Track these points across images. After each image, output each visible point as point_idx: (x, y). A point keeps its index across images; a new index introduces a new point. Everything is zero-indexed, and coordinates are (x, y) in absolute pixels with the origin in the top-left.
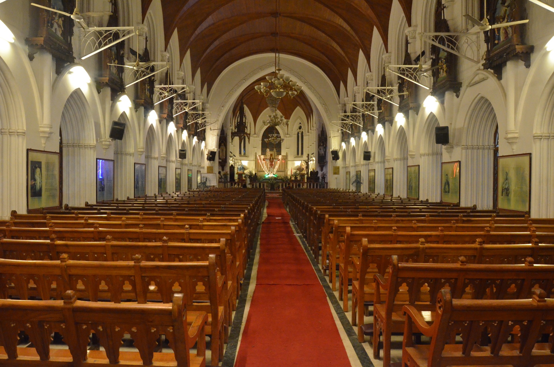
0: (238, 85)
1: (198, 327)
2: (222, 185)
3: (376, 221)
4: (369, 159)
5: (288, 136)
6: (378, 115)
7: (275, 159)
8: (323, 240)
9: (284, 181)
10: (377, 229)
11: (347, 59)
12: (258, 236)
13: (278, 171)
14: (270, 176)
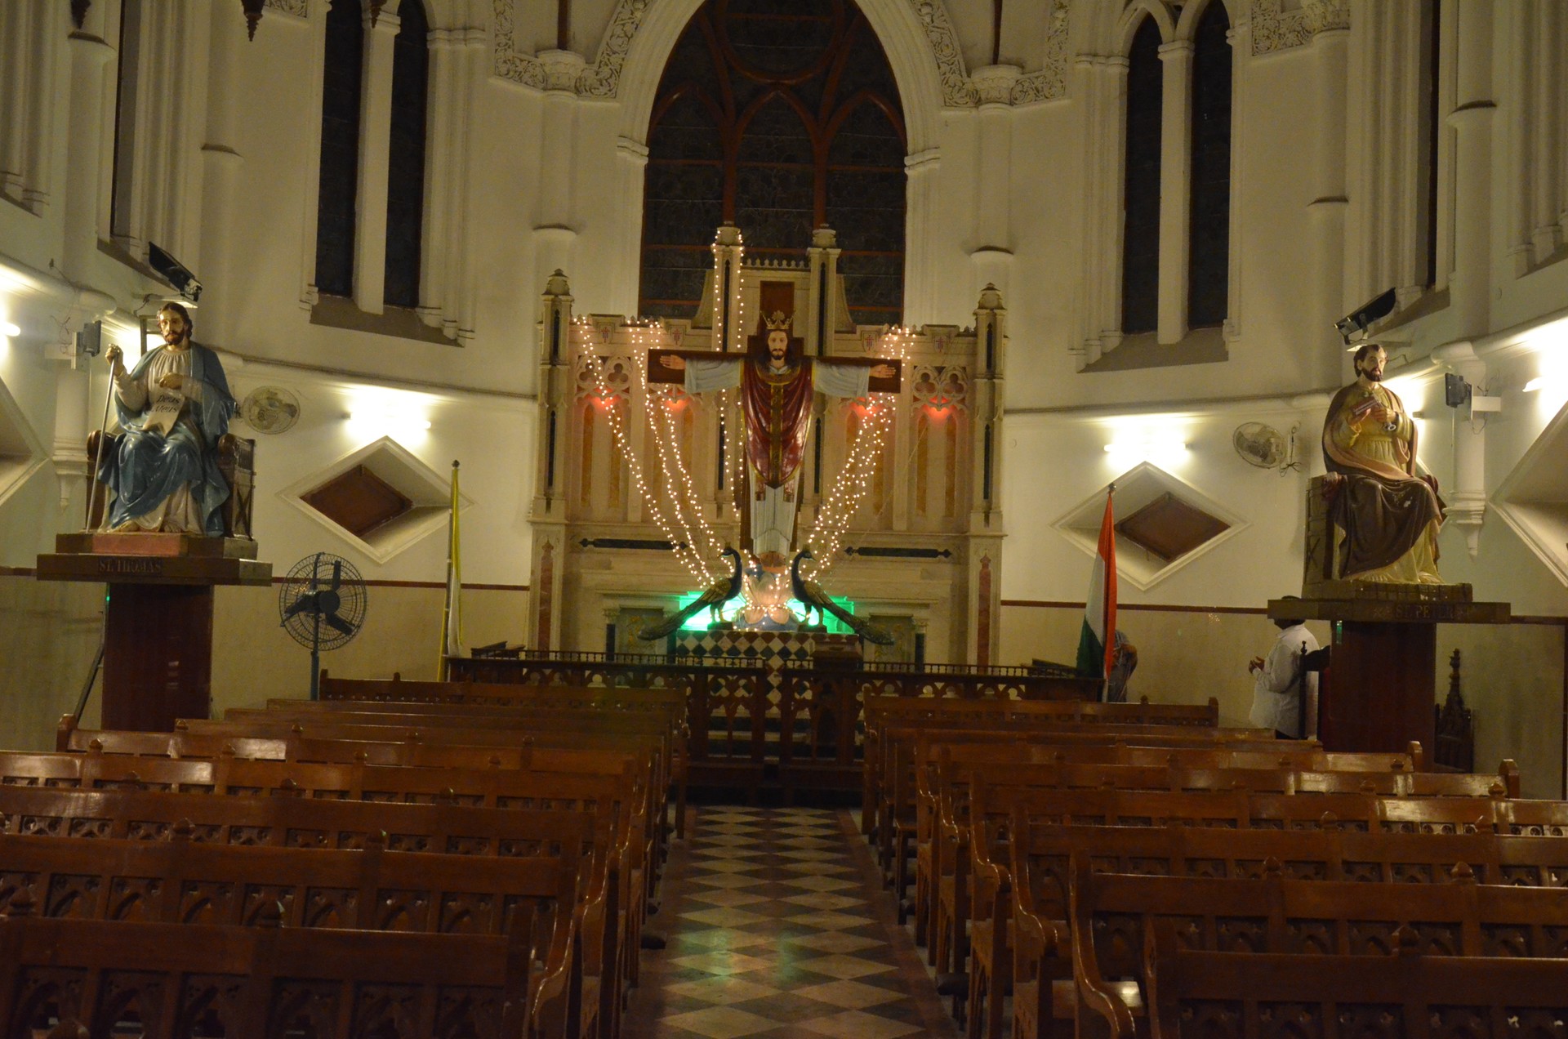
5: (1004, 77)
13: (864, 551)
14: (754, 618)
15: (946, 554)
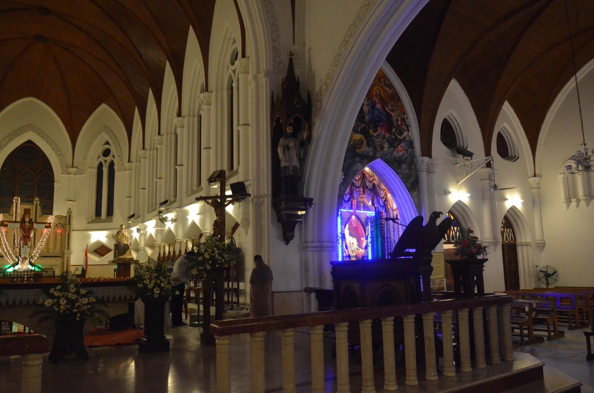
5: (74, 170)
7: (37, 223)
13: (44, 257)
14: (21, 269)
15: (60, 257)
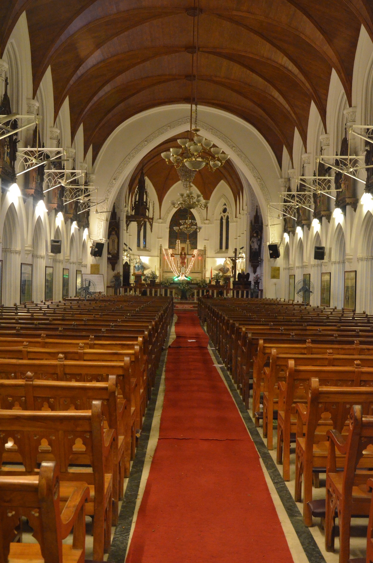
0: (137, 149)
1: (76, 508)
2: (112, 291)
3: (331, 351)
4: (322, 258)
5: (207, 221)
6: (336, 195)
7: (188, 255)
8: (255, 375)
9: (200, 286)
10: (332, 362)
11: (293, 115)
12: (163, 367)
13: (192, 273)
14: (181, 279)
15: (201, 273)
